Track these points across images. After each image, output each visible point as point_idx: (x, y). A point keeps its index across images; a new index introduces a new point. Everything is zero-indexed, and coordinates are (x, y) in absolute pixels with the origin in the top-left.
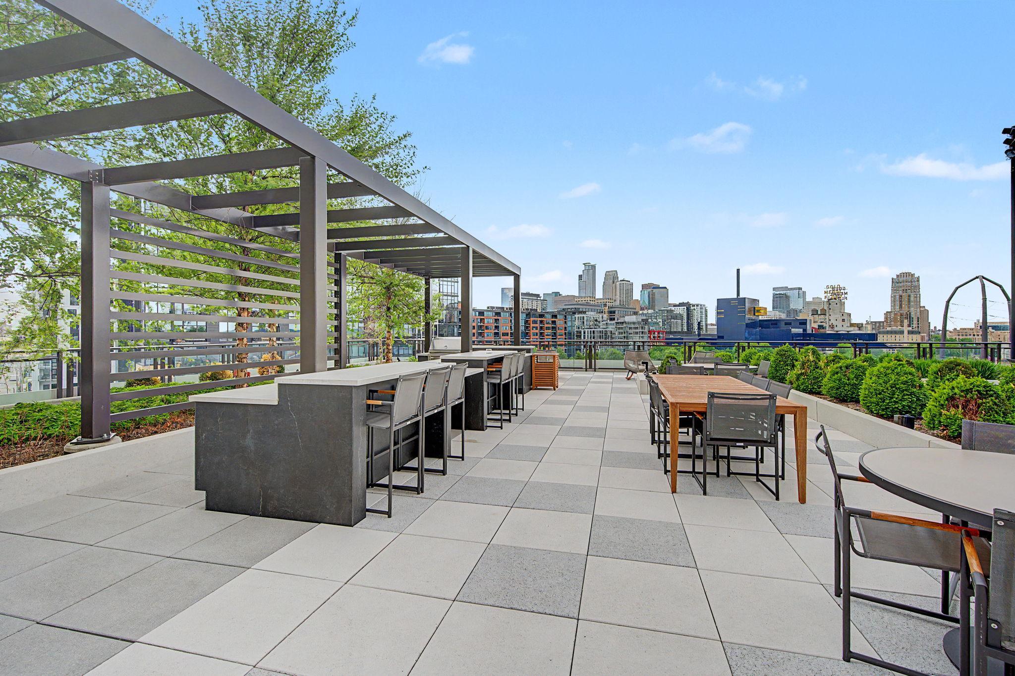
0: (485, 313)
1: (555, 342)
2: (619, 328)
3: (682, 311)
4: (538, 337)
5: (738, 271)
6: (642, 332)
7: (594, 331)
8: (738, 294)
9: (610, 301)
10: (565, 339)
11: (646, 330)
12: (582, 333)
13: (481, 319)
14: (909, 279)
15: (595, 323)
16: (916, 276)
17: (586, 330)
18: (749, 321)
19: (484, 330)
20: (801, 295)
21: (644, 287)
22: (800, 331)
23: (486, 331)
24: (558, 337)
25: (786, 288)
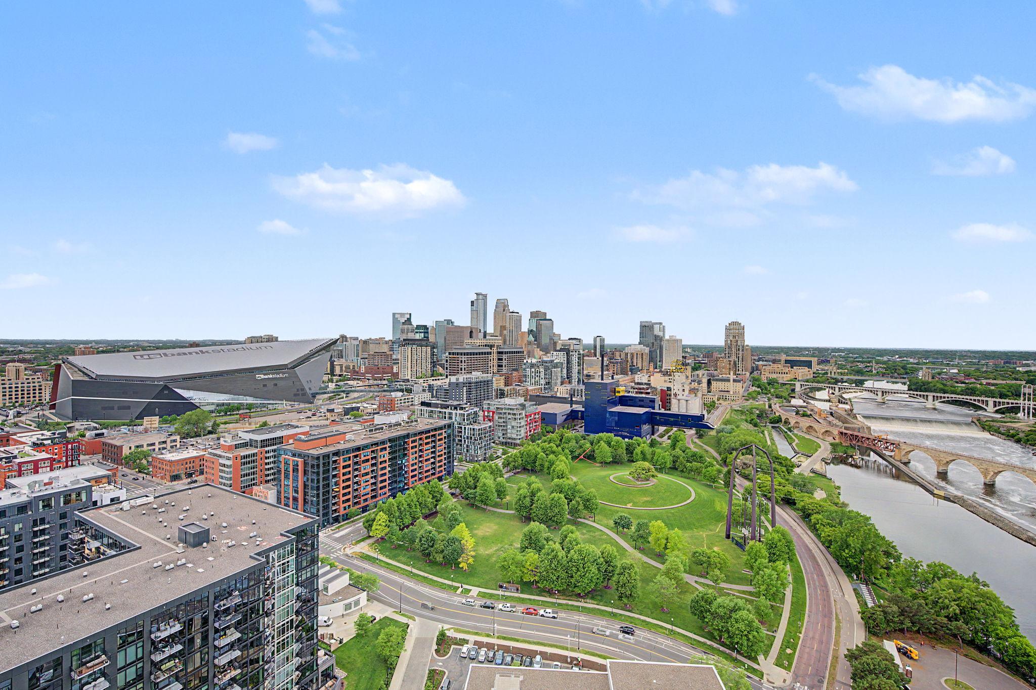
11: (523, 415)
12: (463, 428)
14: (737, 327)
16: (742, 325)
17: (467, 427)
20: (662, 329)
21: (532, 318)
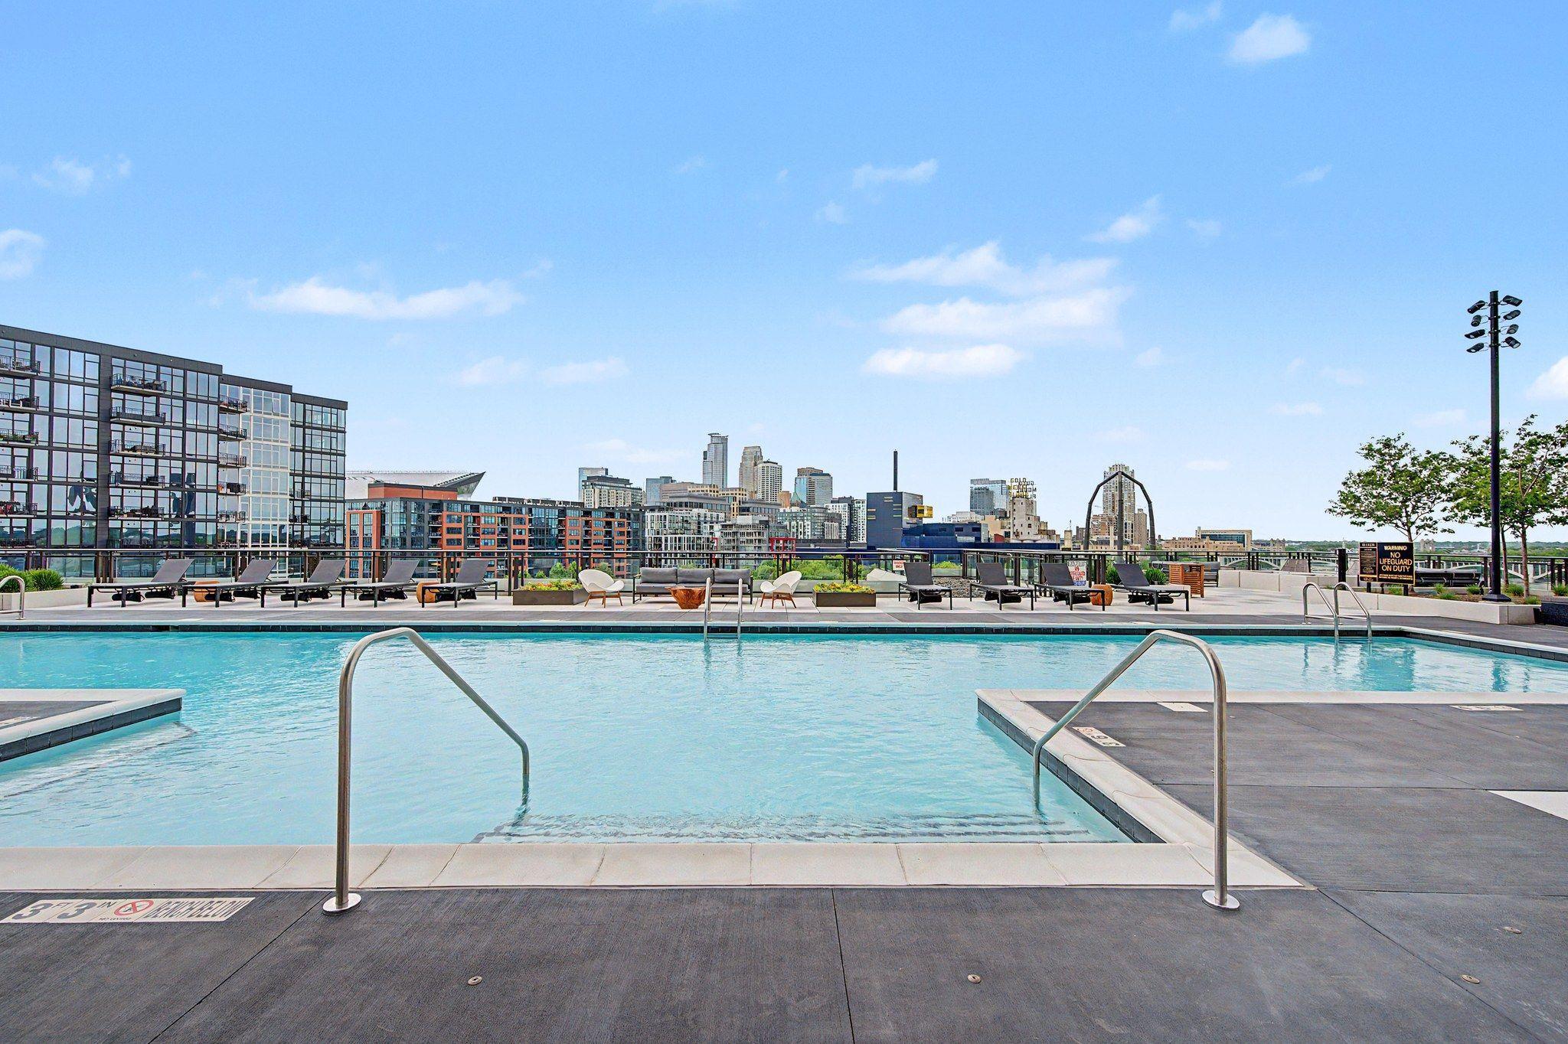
0: (482, 507)
1: (610, 554)
2: (726, 534)
3: (842, 509)
4: (579, 547)
5: (896, 453)
6: (760, 541)
7: (680, 538)
8: (895, 488)
9: (741, 492)
10: (628, 549)
11: (765, 537)
12: (663, 540)
13: (474, 517)
15: (685, 525)
17: (669, 536)
18: (909, 526)
19: (478, 535)
21: (801, 472)
22: (972, 539)
23: (482, 536)
24: (616, 547)
25: (987, 481)
